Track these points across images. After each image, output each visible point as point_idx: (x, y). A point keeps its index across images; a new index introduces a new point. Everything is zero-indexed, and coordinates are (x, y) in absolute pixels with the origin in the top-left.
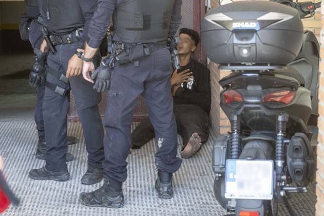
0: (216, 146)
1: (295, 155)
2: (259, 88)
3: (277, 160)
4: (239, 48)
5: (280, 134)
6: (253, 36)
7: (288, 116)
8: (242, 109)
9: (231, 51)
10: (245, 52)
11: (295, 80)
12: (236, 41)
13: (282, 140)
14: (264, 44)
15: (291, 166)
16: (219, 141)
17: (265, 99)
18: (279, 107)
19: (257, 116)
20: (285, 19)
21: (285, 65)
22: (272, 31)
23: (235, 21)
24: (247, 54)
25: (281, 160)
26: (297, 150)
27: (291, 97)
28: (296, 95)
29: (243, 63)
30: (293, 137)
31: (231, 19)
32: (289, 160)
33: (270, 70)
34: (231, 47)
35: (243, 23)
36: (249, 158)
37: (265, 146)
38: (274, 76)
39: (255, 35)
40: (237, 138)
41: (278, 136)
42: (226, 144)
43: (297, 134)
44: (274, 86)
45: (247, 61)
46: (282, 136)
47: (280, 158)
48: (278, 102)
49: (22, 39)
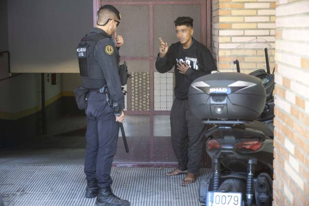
0: (201, 182)
1: (260, 190)
2: (233, 138)
3: (248, 193)
4: (215, 107)
5: (250, 174)
6: (225, 98)
7: (256, 160)
8: (219, 154)
9: (209, 110)
10: (219, 110)
11: (261, 132)
12: (212, 102)
13: (252, 179)
14: (233, 104)
15: (258, 198)
16: (204, 178)
17: (236, 146)
18: (249, 153)
19: (233, 160)
20: (250, 86)
21: (252, 121)
22: (240, 95)
23: (211, 87)
24: (221, 112)
25: (251, 193)
26: (261, 186)
27: (259, 146)
28: (263, 144)
29: (218, 118)
30: (259, 176)
31: (209, 86)
32: (256, 194)
33: (239, 124)
34: (209, 107)
35: (217, 89)
36: (223, 191)
37: (238, 182)
38: (244, 129)
39: (226, 98)
40: (217, 176)
41: (249, 175)
42: (209, 180)
43: (262, 174)
44: (244, 137)
45: (222, 117)
46: (251, 175)
47: (249, 192)
48: (247, 149)
49: (79, 108)
